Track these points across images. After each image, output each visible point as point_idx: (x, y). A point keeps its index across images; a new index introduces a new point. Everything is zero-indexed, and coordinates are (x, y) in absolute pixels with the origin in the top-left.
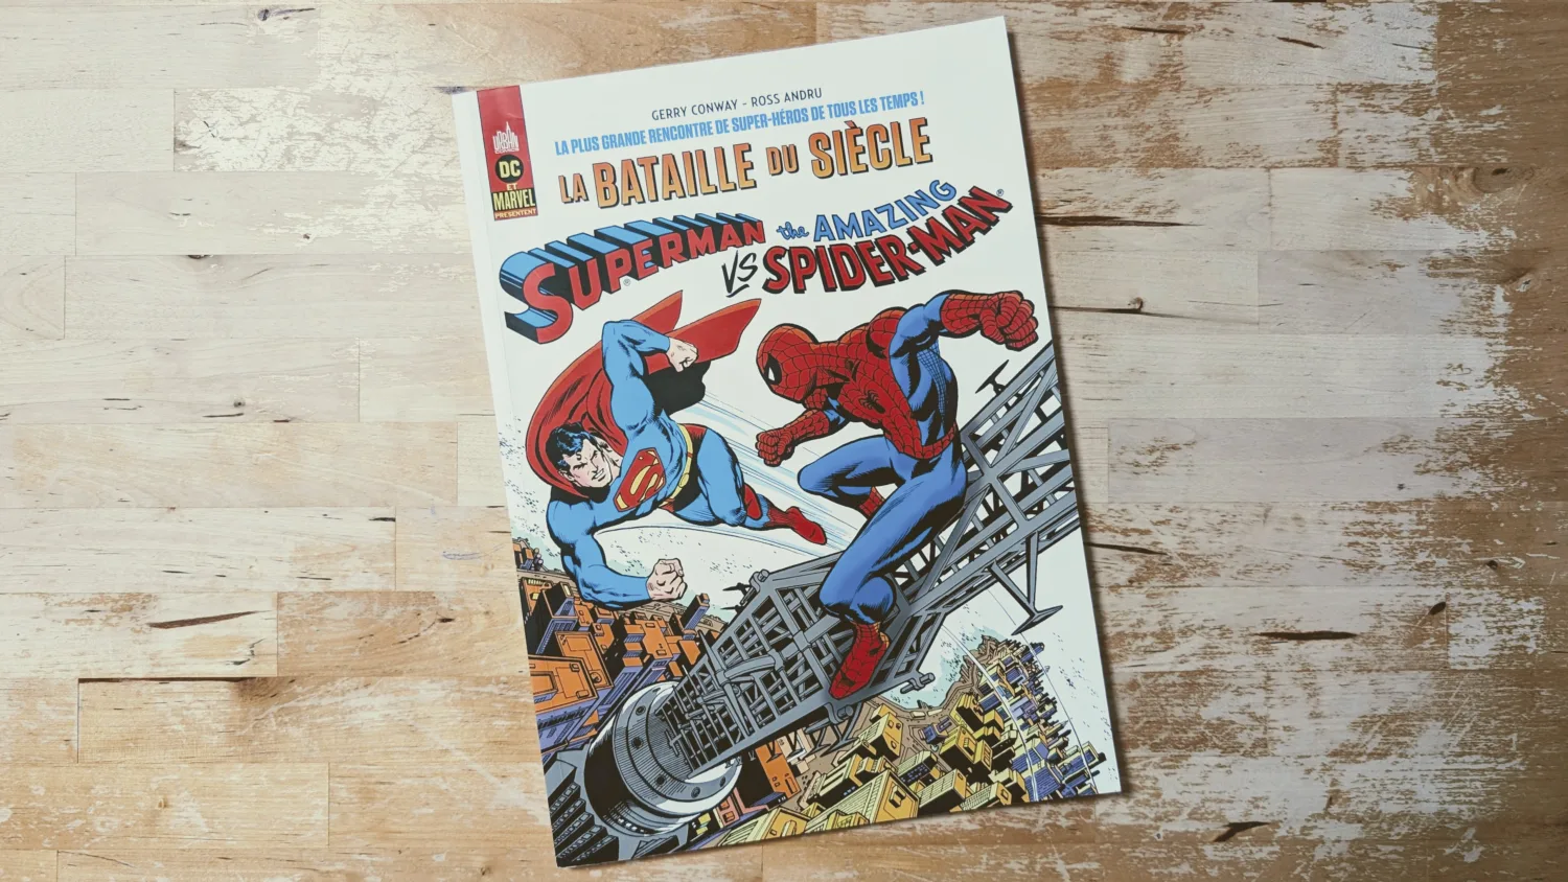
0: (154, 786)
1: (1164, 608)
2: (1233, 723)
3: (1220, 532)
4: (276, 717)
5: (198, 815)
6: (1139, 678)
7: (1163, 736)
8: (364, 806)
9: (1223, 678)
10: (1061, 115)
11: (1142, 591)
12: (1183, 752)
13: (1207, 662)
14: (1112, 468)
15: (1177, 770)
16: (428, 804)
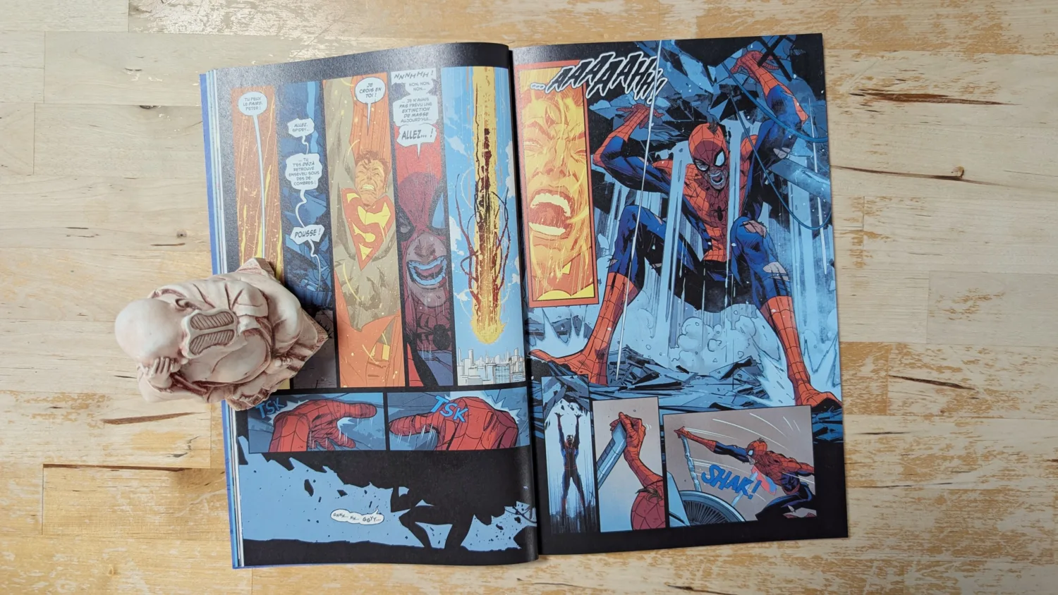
0: (106, 556)
1: (970, 435)
2: (1024, 535)
3: (1021, 372)
4: (208, 502)
5: (143, 582)
6: (945, 494)
7: (964, 544)
8: (282, 579)
9: (1017, 497)
10: (900, 4)
11: (952, 420)
12: (979, 558)
13: (1004, 483)
14: (931, 314)
15: (975, 573)
16: (335, 580)
